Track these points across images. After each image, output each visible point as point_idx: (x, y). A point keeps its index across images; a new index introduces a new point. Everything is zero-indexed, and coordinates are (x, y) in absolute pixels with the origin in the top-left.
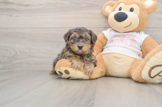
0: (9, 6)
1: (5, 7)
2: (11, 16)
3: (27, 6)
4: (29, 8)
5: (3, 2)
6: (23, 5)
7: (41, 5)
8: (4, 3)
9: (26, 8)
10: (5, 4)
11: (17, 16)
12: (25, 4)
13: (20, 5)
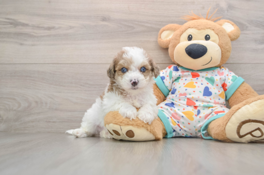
0: (19, 29)
1: (12, 30)
2: (22, 44)
3: (49, 29)
4: (52, 32)
5: (9, 22)
6: (42, 27)
7: (71, 27)
8: (11, 24)
9: (47, 32)
10: (11, 26)
11: (33, 45)
12: (46, 26)
13: (38, 27)
